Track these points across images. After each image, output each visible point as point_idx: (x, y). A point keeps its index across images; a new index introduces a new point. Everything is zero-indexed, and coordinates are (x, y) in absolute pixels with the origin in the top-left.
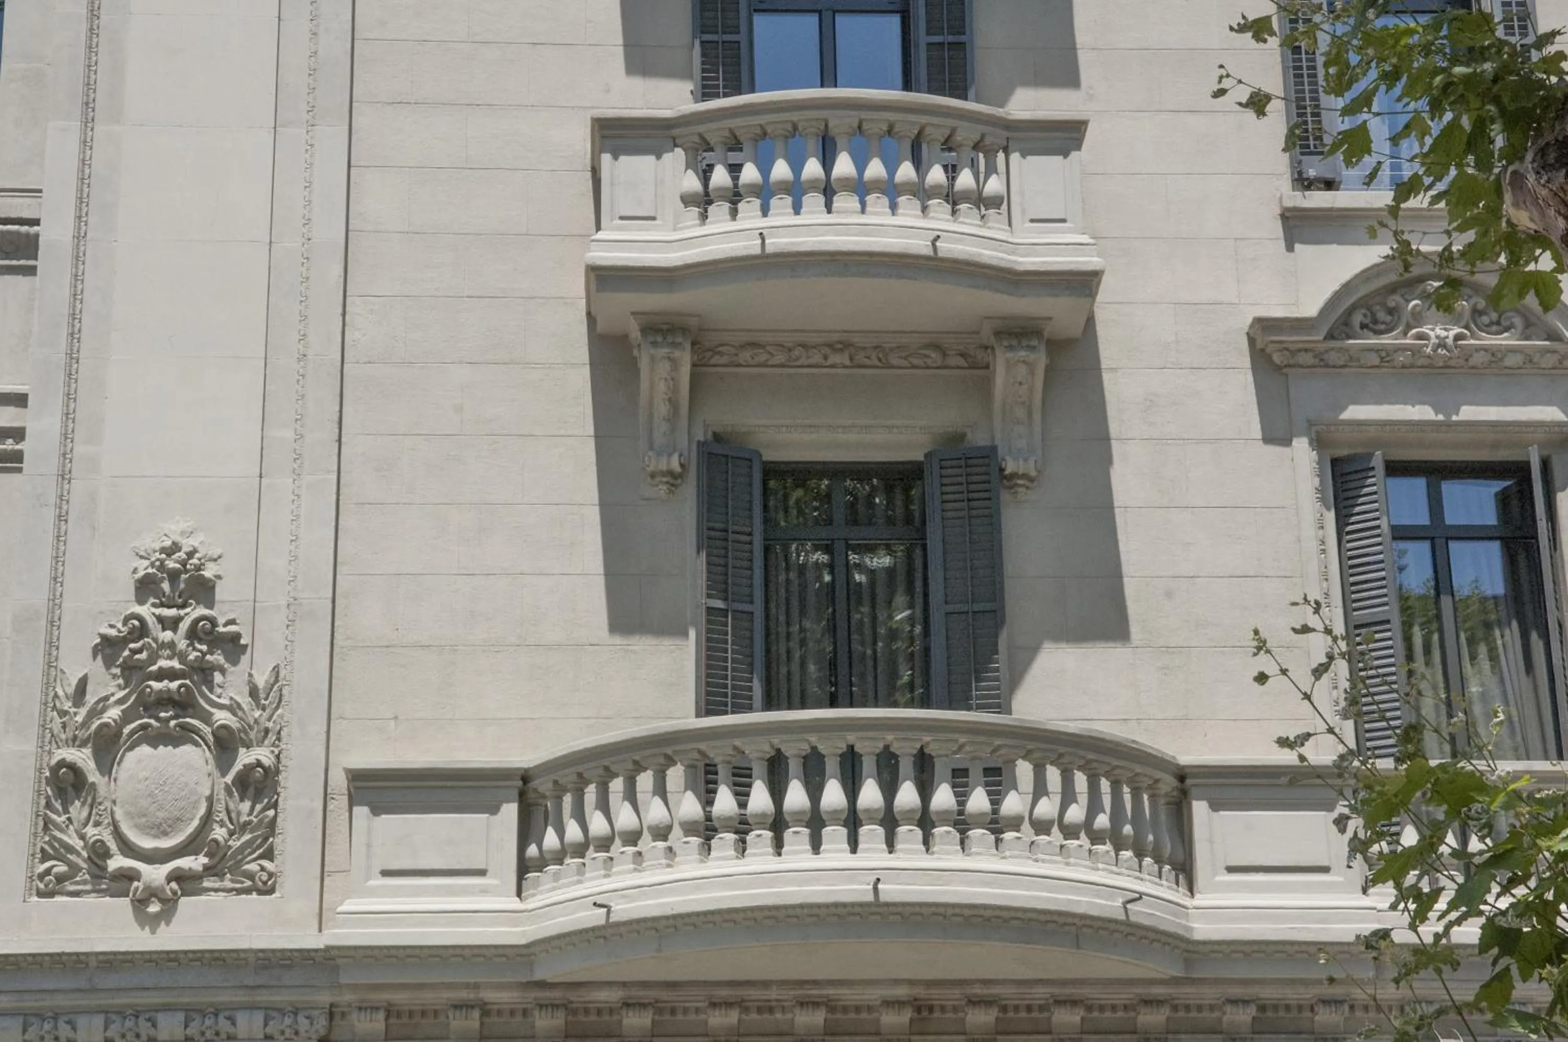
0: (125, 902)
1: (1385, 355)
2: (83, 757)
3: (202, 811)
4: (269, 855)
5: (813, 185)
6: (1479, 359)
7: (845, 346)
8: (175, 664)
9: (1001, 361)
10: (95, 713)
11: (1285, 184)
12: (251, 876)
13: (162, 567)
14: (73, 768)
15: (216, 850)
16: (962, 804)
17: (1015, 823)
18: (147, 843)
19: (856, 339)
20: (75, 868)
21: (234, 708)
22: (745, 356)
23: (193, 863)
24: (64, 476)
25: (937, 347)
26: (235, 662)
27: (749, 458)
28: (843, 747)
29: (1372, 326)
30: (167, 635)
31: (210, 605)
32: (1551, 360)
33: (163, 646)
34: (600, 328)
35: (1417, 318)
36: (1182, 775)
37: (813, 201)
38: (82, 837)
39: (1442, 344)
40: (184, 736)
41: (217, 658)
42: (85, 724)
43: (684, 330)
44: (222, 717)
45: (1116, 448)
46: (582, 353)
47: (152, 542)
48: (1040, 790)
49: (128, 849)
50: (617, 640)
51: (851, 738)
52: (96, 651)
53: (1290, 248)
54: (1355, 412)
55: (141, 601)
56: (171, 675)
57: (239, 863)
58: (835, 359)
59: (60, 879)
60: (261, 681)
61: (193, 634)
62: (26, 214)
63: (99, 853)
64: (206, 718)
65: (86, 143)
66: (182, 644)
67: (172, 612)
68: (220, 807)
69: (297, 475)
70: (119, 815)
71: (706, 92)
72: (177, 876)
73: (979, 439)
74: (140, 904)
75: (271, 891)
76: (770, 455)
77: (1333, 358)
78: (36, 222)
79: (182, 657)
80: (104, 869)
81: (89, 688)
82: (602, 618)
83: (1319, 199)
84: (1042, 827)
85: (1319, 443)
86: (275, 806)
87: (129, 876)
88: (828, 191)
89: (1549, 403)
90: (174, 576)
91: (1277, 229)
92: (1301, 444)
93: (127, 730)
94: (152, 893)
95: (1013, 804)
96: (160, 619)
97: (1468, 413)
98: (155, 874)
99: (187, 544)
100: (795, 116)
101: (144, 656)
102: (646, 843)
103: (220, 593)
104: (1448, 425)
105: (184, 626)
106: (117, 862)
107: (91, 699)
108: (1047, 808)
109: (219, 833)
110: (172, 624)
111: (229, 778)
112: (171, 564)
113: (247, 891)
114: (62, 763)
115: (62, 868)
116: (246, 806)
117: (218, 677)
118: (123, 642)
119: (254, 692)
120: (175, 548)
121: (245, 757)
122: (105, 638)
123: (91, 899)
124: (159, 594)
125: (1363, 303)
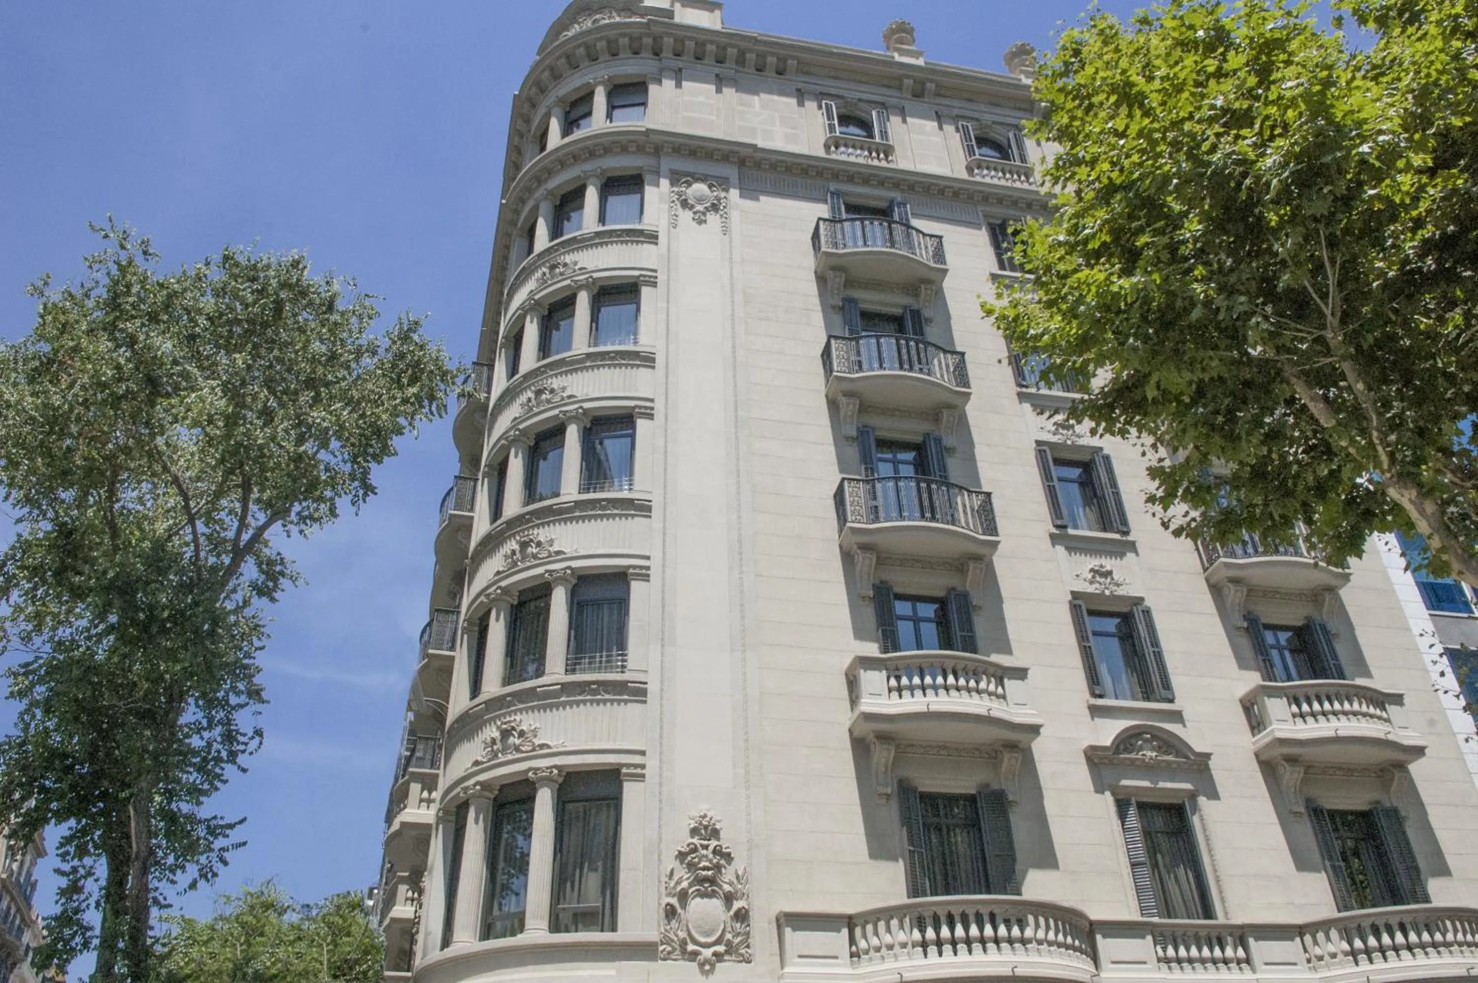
0: (694, 965)
1: (1132, 761)
2: (674, 901)
3: (722, 927)
4: (748, 947)
5: (918, 687)
6: (1164, 764)
7: (945, 748)
8: (707, 864)
9: (1007, 756)
10: (678, 883)
11: (1087, 695)
12: (742, 955)
13: (701, 824)
14: (672, 906)
15: (729, 944)
16: (1009, 933)
17: (1030, 941)
18: (703, 940)
19: (948, 745)
20: (674, 949)
21: (731, 884)
22: (909, 749)
23: (721, 948)
24: (661, 785)
25: (977, 749)
26: (730, 864)
27: (915, 790)
28: (946, 912)
29: (1127, 750)
30: (704, 852)
31: (718, 839)
32: (1186, 766)
33: (703, 856)
34: (855, 734)
35: (1141, 748)
36: (1091, 923)
37: (918, 693)
38: (677, 936)
39: (1151, 758)
40: (712, 895)
41: (723, 862)
42: (674, 888)
43: (893, 739)
44: (727, 888)
45: (1045, 792)
46: (848, 745)
47: (696, 814)
48: (1037, 926)
49: (695, 942)
50: (873, 862)
51: (949, 908)
52: (676, 857)
53: (1093, 719)
54: (1125, 782)
55: (692, 837)
56: (708, 869)
57: (737, 950)
58: (942, 752)
59: (669, 953)
60: (740, 873)
61: (715, 852)
62: (643, 680)
63: (684, 943)
64: (720, 887)
65: (662, 654)
66: (711, 856)
67: (706, 842)
68: (728, 925)
69: (748, 788)
70: (690, 927)
71: (885, 650)
72: (715, 954)
73: (995, 786)
74: (701, 965)
75: (750, 962)
76: (922, 789)
77: (1115, 761)
78: (646, 683)
79: (711, 861)
80: (685, 950)
81: (675, 872)
82: (866, 853)
83: (1100, 702)
84: (1040, 942)
85: (1113, 794)
86: (749, 925)
87: (695, 954)
88: (923, 688)
89: (1187, 782)
90: (706, 827)
91: (1087, 712)
92: (1108, 794)
93: (690, 891)
94: (706, 961)
95: (1029, 933)
96: (701, 845)
97: (1161, 785)
98: (707, 953)
99: (709, 814)
100: (909, 661)
101: (696, 860)
102: (872, 953)
103: (722, 834)
104: (1155, 789)
105: (711, 848)
106: (691, 947)
107: (676, 878)
108: (1041, 934)
109: (729, 936)
110: (706, 847)
111: (732, 913)
112: (705, 823)
113: (741, 962)
114: (668, 904)
115: (669, 949)
116: (738, 925)
117: (723, 871)
118: (688, 854)
119: (738, 877)
120: (705, 816)
121: (737, 905)
122: (680, 852)
123: (681, 962)
124: (700, 834)
125: (1123, 741)
